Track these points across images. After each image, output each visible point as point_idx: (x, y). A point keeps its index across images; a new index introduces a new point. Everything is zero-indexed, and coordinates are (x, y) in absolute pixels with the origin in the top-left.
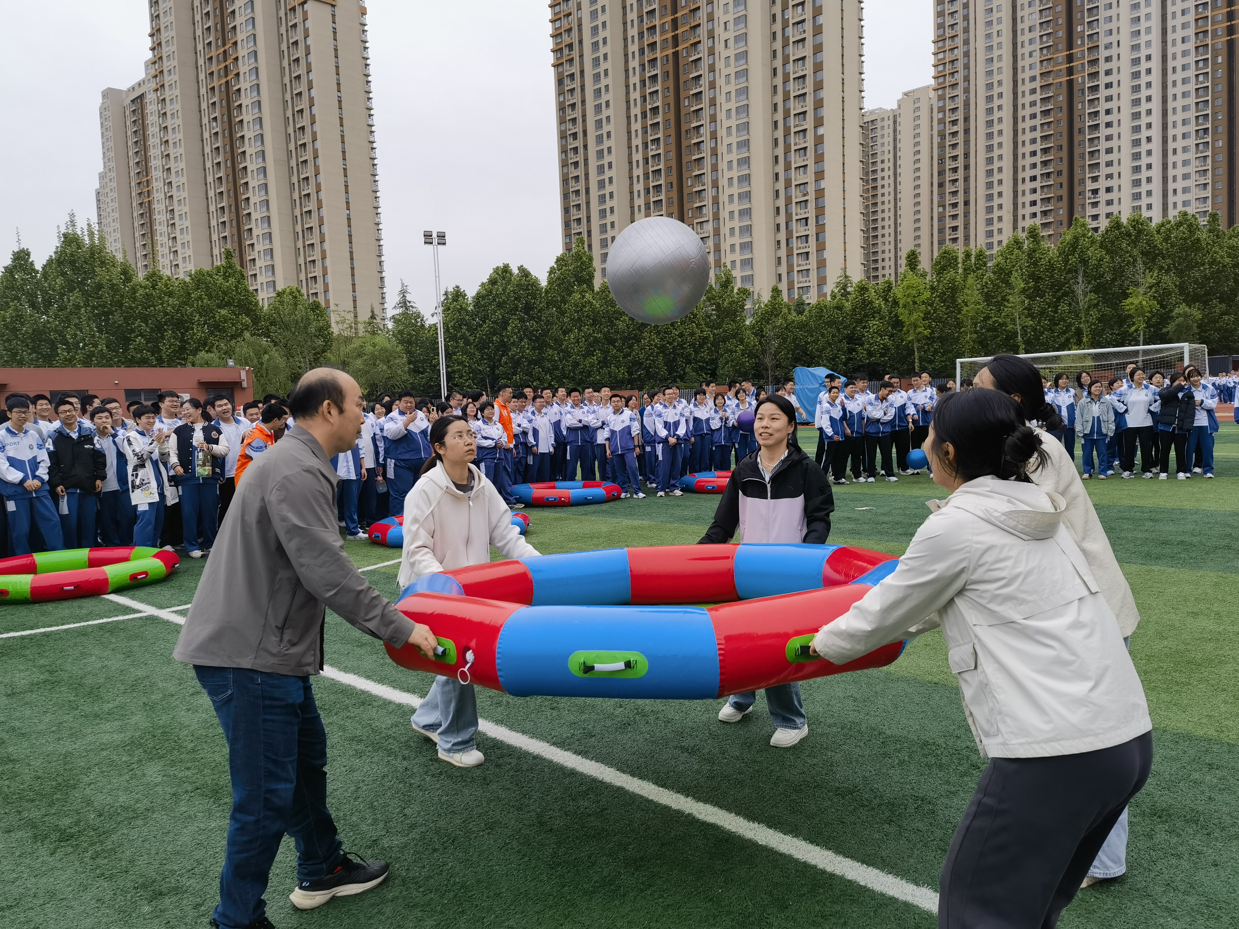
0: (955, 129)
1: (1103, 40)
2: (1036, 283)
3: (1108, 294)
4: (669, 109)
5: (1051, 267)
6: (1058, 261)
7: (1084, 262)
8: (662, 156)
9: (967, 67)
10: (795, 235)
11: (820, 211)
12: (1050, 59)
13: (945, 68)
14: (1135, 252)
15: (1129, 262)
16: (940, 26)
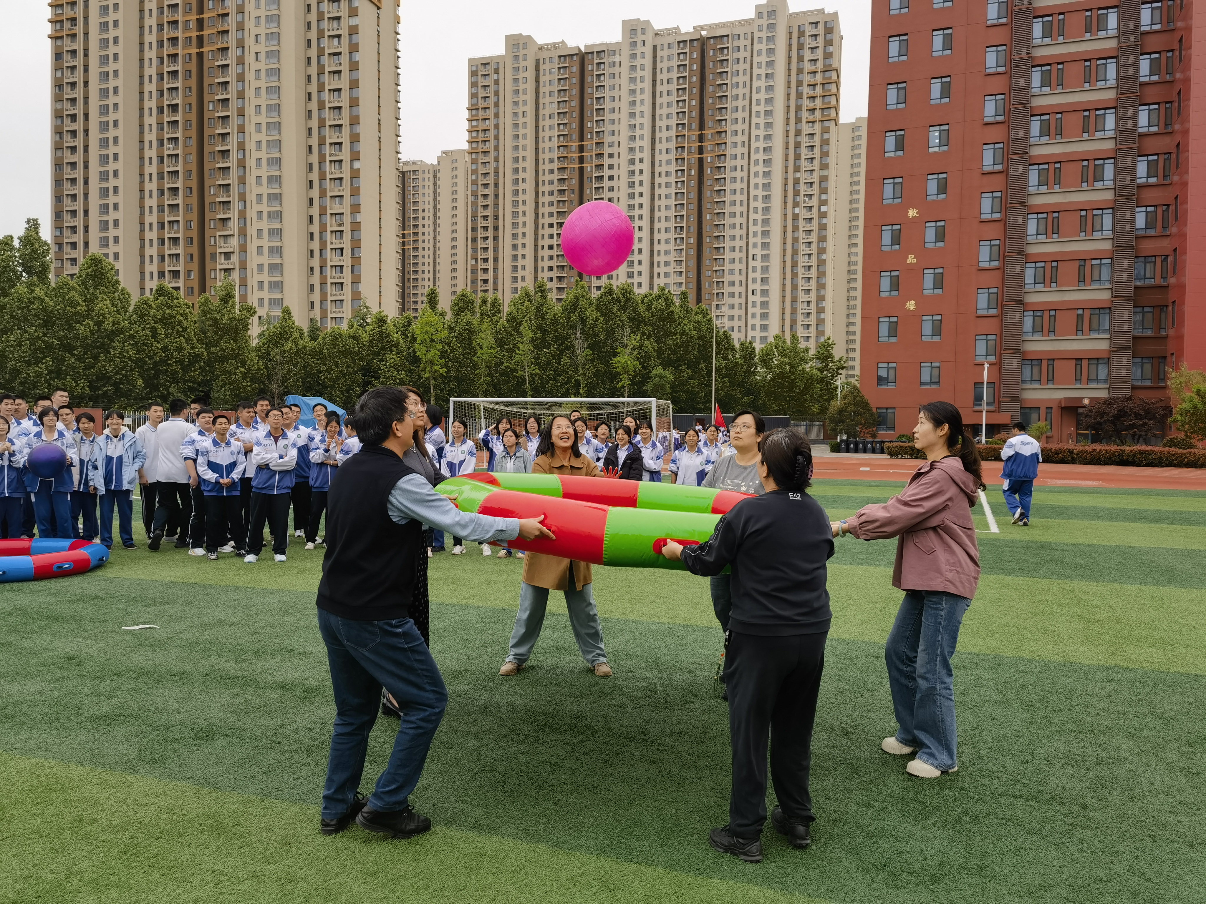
0: (486, 192)
1: (607, 139)
2: (544, 335)
3: (602, 352)
4: (190, 109)
5: (555, 322)
6: (561, 317)
7: (583, 321)
8: (180, 158)
9: (497, 138)
10: (329, 264)
11: (356, 244)
12: (566, 146)
13: (478, 134)
14: (624, 317)
15: (618, 325)
16: (473, 96)
